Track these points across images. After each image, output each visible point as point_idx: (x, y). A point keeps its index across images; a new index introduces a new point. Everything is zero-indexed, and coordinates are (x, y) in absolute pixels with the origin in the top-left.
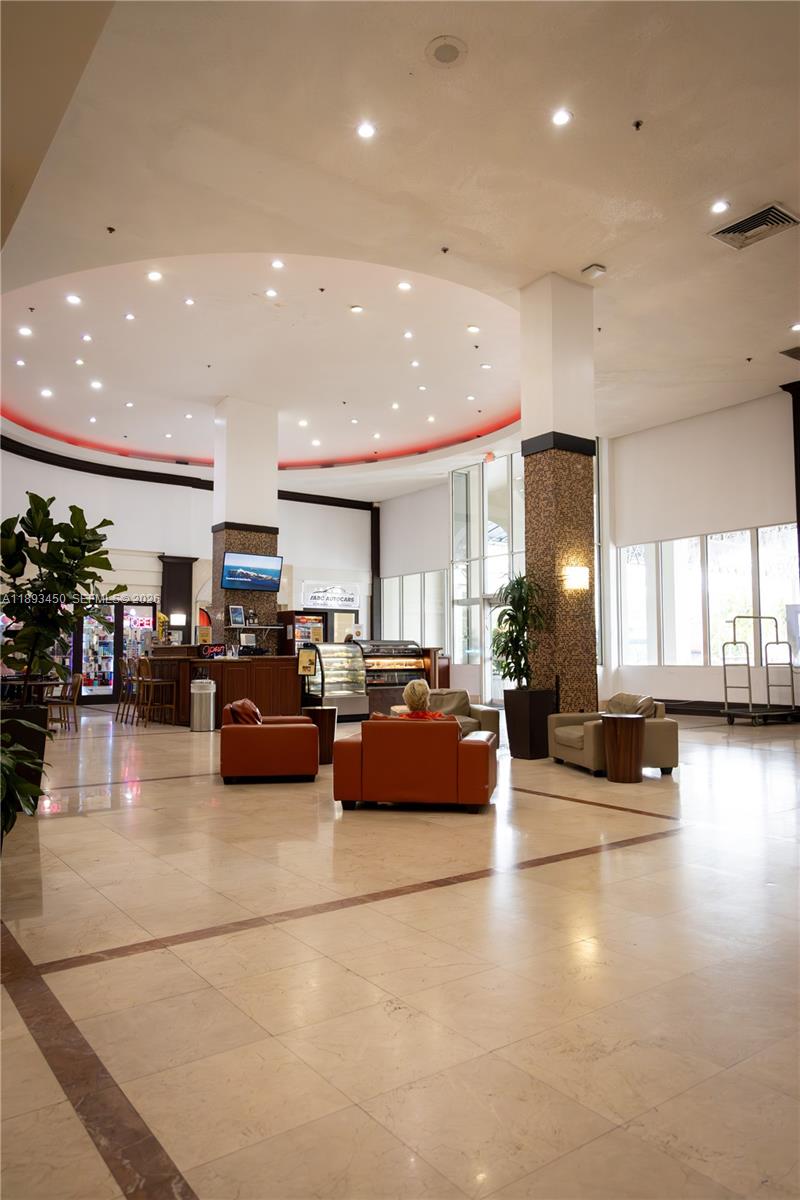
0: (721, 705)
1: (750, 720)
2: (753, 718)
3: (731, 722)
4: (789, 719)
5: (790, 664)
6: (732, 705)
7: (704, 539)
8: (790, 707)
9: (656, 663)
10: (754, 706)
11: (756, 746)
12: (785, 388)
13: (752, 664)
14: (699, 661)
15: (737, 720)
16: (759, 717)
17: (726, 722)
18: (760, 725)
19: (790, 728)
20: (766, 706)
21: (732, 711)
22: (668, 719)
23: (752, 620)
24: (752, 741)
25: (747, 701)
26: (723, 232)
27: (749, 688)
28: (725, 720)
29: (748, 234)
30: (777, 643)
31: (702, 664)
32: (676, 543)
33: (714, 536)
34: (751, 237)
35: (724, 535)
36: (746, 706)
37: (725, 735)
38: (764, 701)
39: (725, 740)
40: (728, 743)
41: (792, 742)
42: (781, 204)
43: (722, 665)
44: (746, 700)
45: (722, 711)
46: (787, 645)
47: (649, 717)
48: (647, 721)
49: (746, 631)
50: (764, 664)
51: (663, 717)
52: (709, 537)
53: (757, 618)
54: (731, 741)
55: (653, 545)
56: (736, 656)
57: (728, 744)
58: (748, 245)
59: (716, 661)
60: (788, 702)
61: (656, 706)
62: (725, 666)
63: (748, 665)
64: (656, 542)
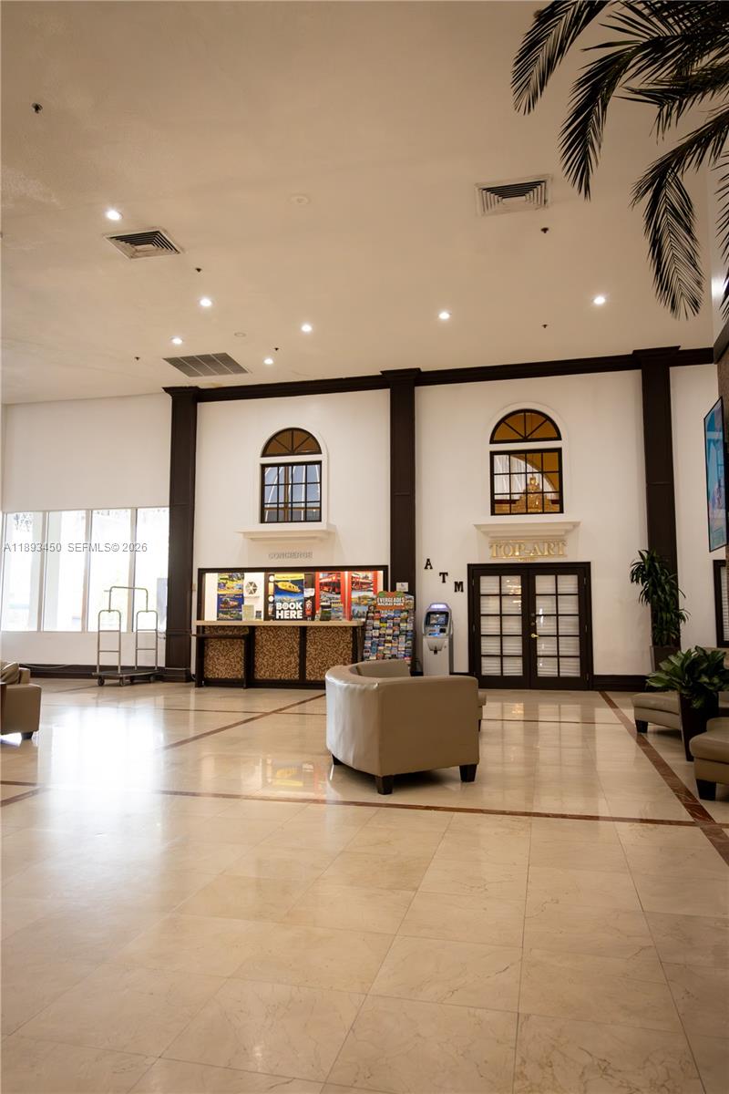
0: (93, 668)
1: (118, 681)
2: (121, 678)
3: (101, 684)
4: (152, 678)
5: (156, 630)
6: (103, 668)
7: (89, 513)
8: (154, 668)
9: (36, 629)
10: (123, 668)
11: (121, 705)
12: (167, 390)
13: (124, 629)
14: (77, 627)
15: (107, 682)
16: (127, 678)
17: (97, 684)
18: (127, 685)
19: (151, 686)
20: (133, 667)
21: (103, 674)
22: (33, 684)
23: (127, 590)
24: (119, 700)
25: (117, 664)
26: (117, 238)
27: (119, 652)
28: (96, 681)
29: (139, 247)
30: (147, 611)
31: (80, 630)
32: (64, 514)
33: (101, 511)
34: (140, 251)
35: (111, 511)
36: (115, 668)
37: (95, 695)
38: (131, 663)
39: (95, 701)
40: (97, 703)
41: (152, 698)
42: (165, 231)
43: (97, 630)
44: (115, 663)
45: (93, 674)
46: (155, 614)
47: (11, 683)
48: (9, 687)
49: (120, 600)
50: (135, 630)
51: (28, 682)
52: (95, 512)
53: (132, 588)
54: (100, 701)
55: (41, 514)
56: (110, 623)
57: (97, 705)
58: (137, 257)
59: (93, 627)
60: (152, 664)
61: (21, 672)
62: (99, 631)
63: (119, 631)
64: (44, 512)
